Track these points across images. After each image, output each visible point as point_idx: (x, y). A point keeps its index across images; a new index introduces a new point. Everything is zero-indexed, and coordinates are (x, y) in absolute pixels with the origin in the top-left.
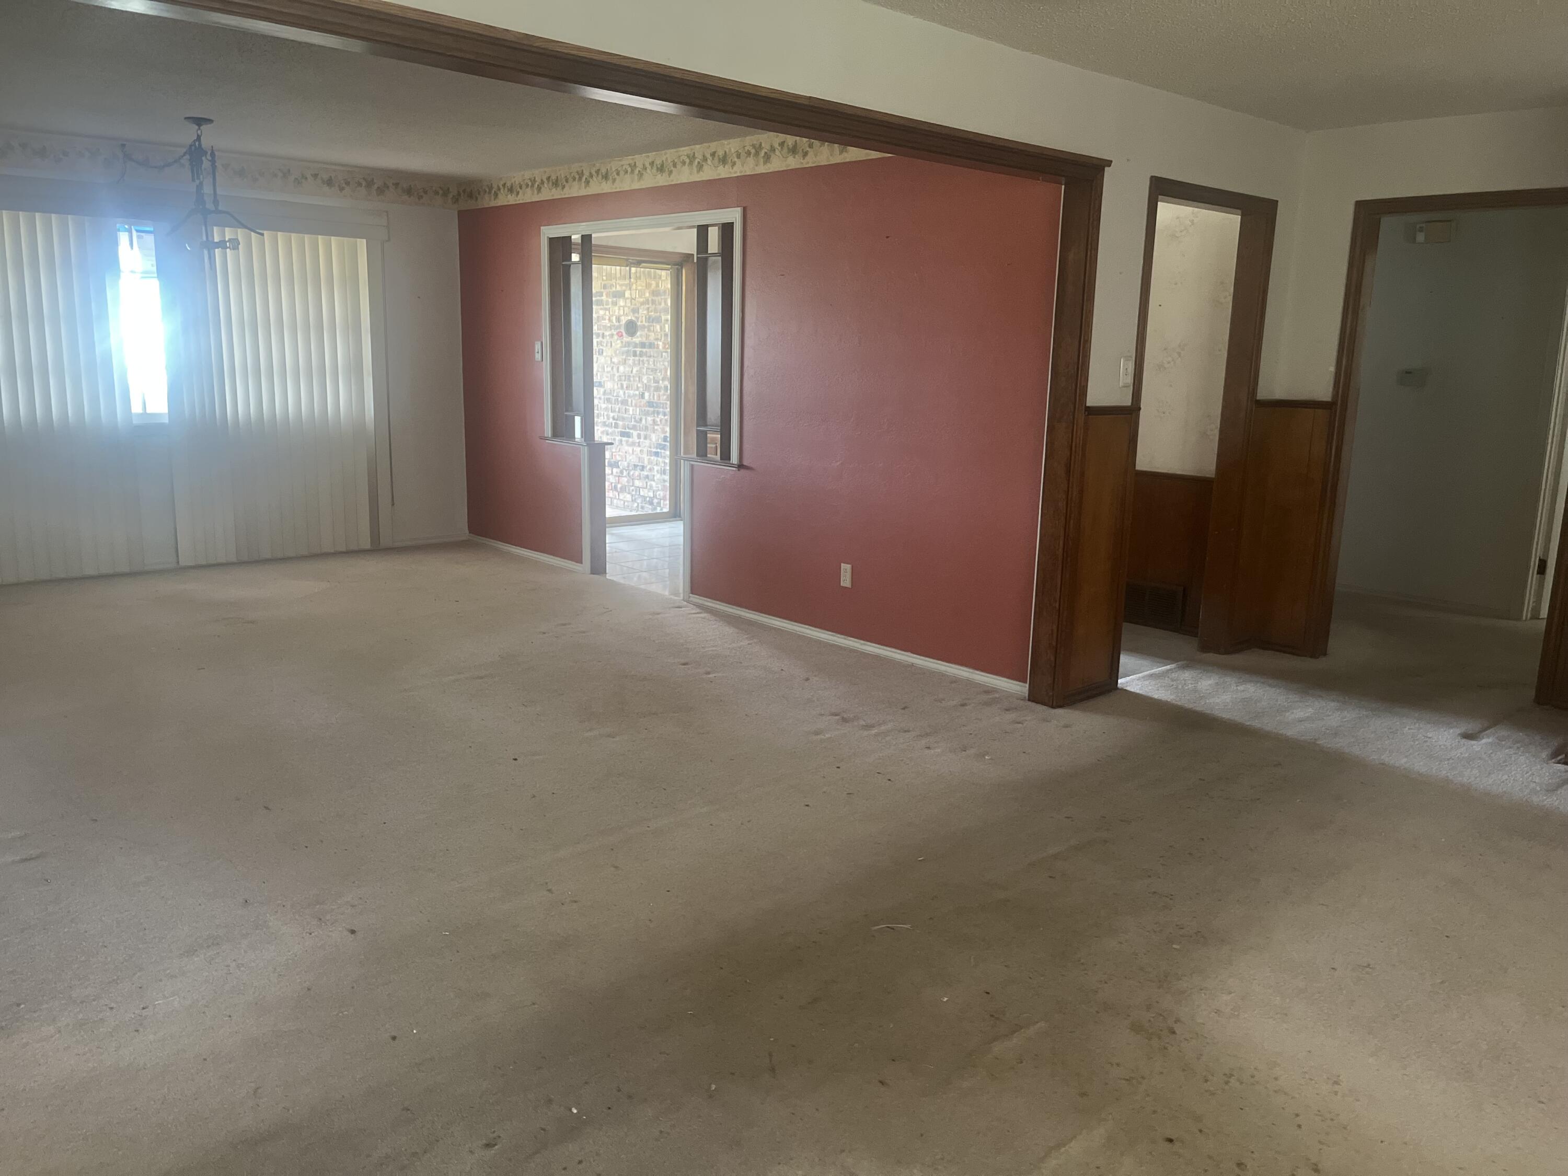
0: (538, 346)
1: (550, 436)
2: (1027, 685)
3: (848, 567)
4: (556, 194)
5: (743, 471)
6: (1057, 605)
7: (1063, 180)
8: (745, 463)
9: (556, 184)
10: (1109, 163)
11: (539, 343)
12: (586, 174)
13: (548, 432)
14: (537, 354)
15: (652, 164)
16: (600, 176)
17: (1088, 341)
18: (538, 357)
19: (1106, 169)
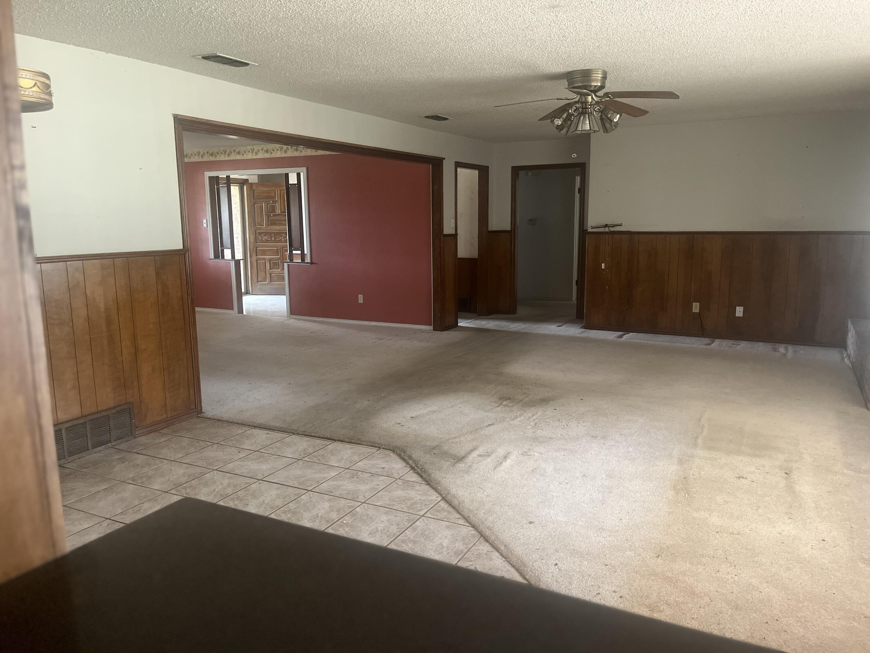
0: (205, 221)
1: (213, 258)
2: (432, 326)
3: (361, 296)
4: (212, 159)
5: (312, 265)
6: (440, 298)
7: (431, 164)
8: (313, 262)
9: (212, 155)
10: (444, 159)
11: (205, 220)
12: (228, 151)
13: (212, 256)
14: (204, 224)
15: (262, 149)
16: (235, 153)
17: (443, 214)
18: (205, 225)
19: (444, 160)
